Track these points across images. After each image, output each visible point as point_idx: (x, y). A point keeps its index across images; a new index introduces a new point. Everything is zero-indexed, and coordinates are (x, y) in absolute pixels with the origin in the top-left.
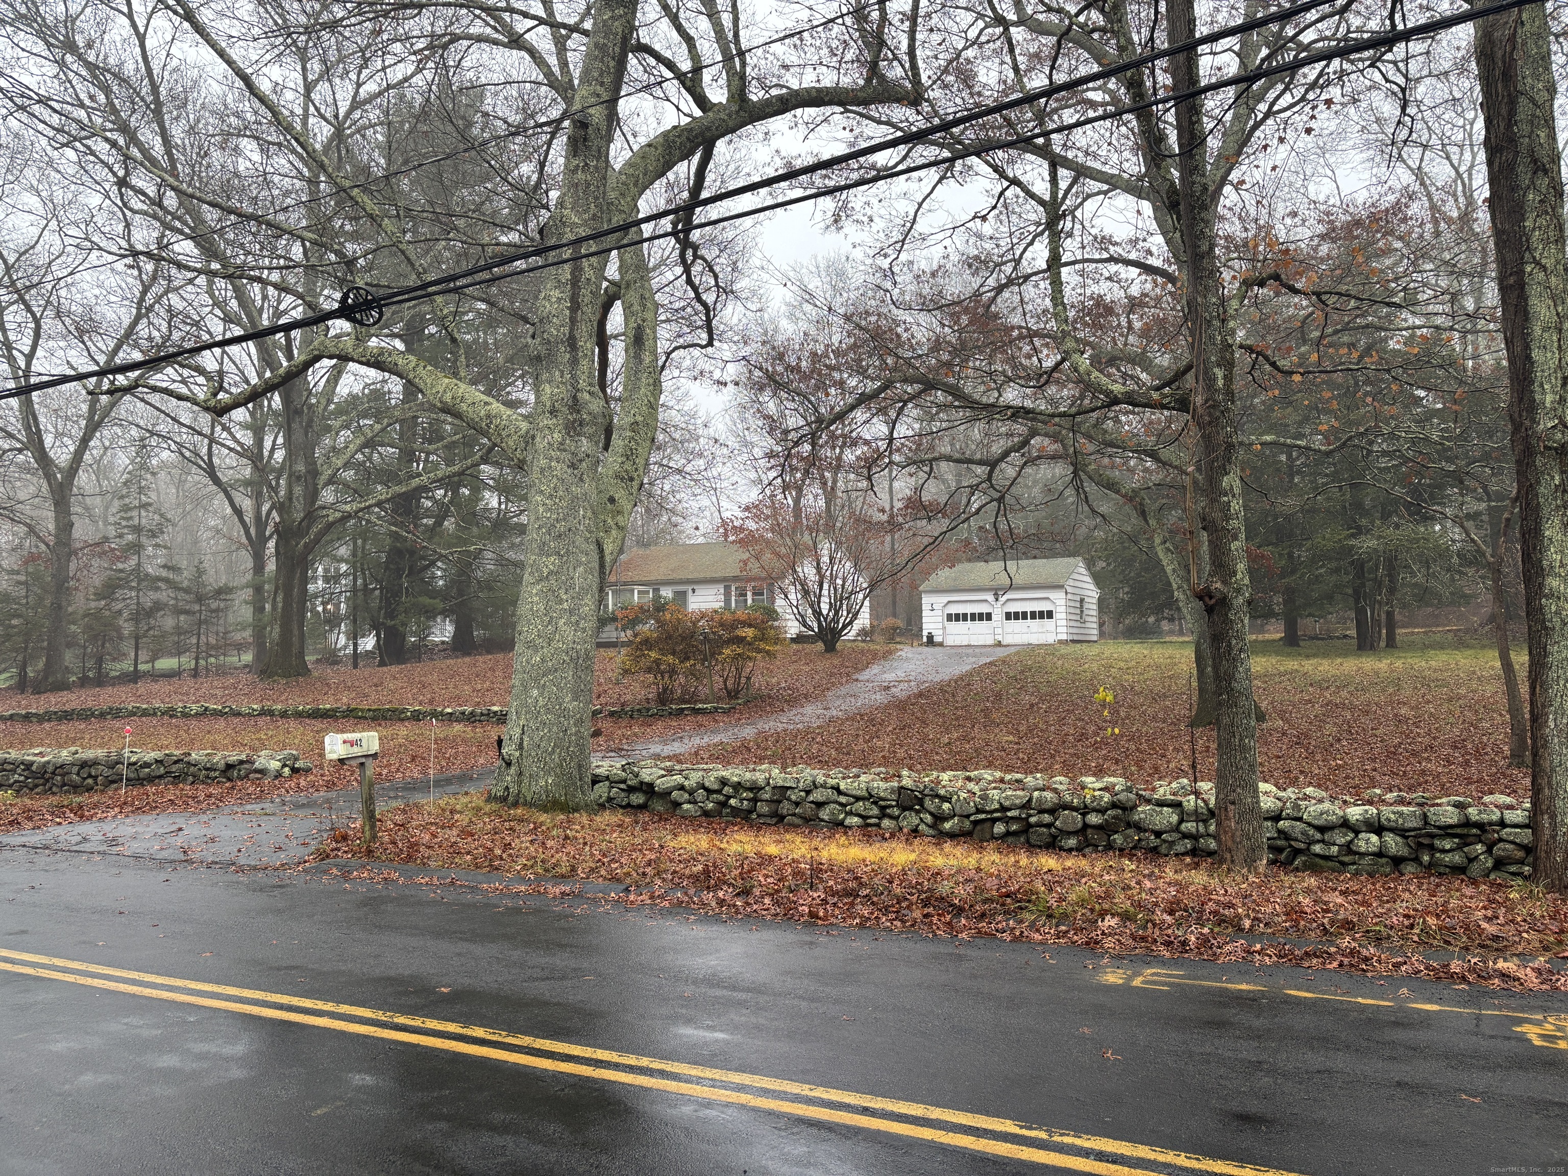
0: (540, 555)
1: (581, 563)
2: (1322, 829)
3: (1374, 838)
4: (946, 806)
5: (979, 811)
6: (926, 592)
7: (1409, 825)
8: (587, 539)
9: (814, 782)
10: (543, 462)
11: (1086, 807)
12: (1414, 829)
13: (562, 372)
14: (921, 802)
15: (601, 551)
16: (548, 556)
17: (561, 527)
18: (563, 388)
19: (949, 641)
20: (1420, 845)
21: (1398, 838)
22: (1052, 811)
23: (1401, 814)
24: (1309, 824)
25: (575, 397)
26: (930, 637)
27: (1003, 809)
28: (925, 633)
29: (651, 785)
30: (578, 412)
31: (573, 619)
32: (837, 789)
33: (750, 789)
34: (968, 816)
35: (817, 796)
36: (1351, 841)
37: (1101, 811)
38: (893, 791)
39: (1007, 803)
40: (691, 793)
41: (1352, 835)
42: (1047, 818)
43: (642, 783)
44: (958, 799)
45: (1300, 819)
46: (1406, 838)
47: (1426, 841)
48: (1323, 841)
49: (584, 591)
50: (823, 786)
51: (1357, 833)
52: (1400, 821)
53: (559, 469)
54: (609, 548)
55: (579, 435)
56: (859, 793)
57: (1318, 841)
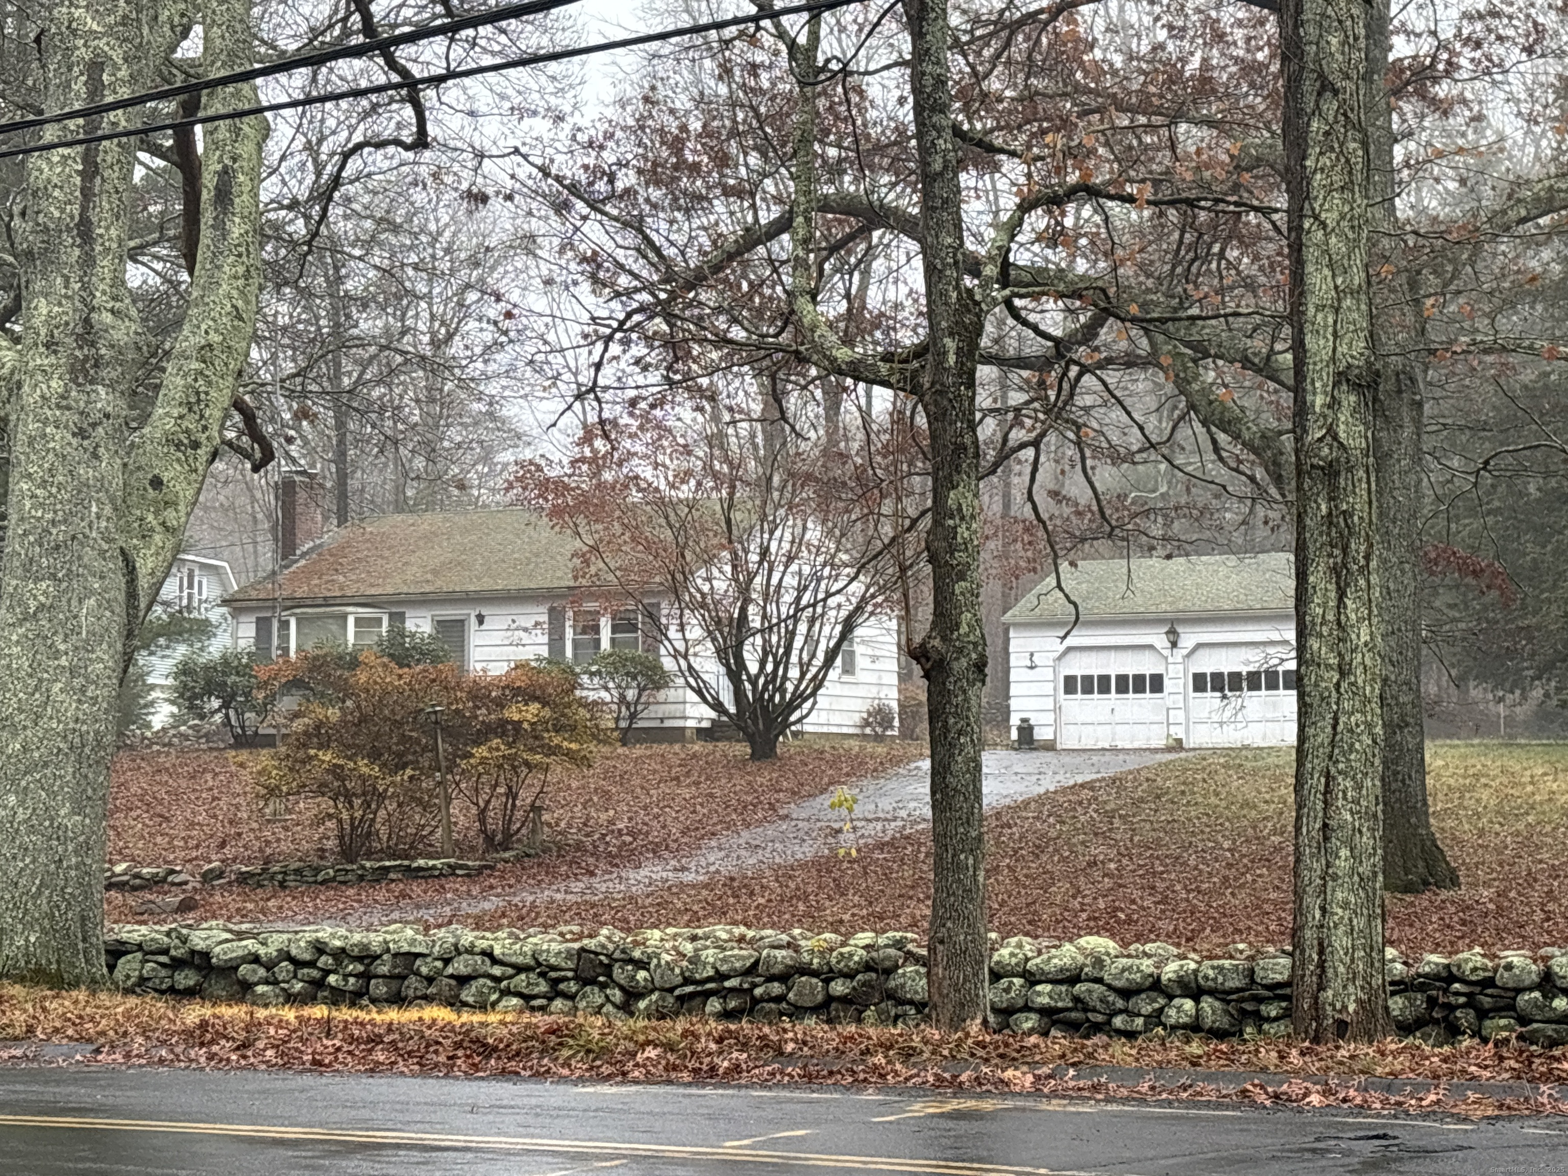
0: (25, 579)
1: (92, 592)
2: (1126, 993)
3: (1188, 1005)
4: (642, 975)
5: (687, 981)
6: (1017, 625)
7: (1230, 984)
8: (102, 553)
9: (456, 946)
10: (33, 427)
11: (831, 970)
12: (1238, 990)
13: (67, 279)
14: (609, 973)
15: (131, 570)
16: (37, 580)
17: (58, 533)
18: (67, 305)
19: (1067, 740)
20: (1243, 1012)
21: (1217, 1004)
22: (784, 977)
23: (1221, 969)
24: (1110, 987)
25: (87, 321)
26: (1026, 730)
27: (720, 977)
28: (1015, 720)
29: (206, 955)
30: (93, 344)
31: (77, 682)
32: (488, 954)
33: (359, 959)
34: (671, 990)
35: (459, 966)
36: (1161, 1010)
37: (849, 975)
38: (569, 955)
39: (724, 968)
40: (270, 966)
41: (1162, 1001)
42: (776, 988)
43: (193, 952)
44: (659, 965)
45: (1099, 981)
46: (1228, 1002)
47: (1249, 1006)
48: (1125, 1011)
49: (96, 637)
50: (470, 951)
51: (1171, 997)
52: (1220, 979)
53: (60, 438)
54: (146, 564)
55: (92, 382)
56: (520, 960)
57: (1121, 1012)
